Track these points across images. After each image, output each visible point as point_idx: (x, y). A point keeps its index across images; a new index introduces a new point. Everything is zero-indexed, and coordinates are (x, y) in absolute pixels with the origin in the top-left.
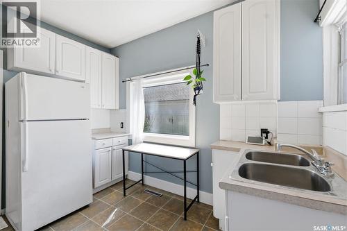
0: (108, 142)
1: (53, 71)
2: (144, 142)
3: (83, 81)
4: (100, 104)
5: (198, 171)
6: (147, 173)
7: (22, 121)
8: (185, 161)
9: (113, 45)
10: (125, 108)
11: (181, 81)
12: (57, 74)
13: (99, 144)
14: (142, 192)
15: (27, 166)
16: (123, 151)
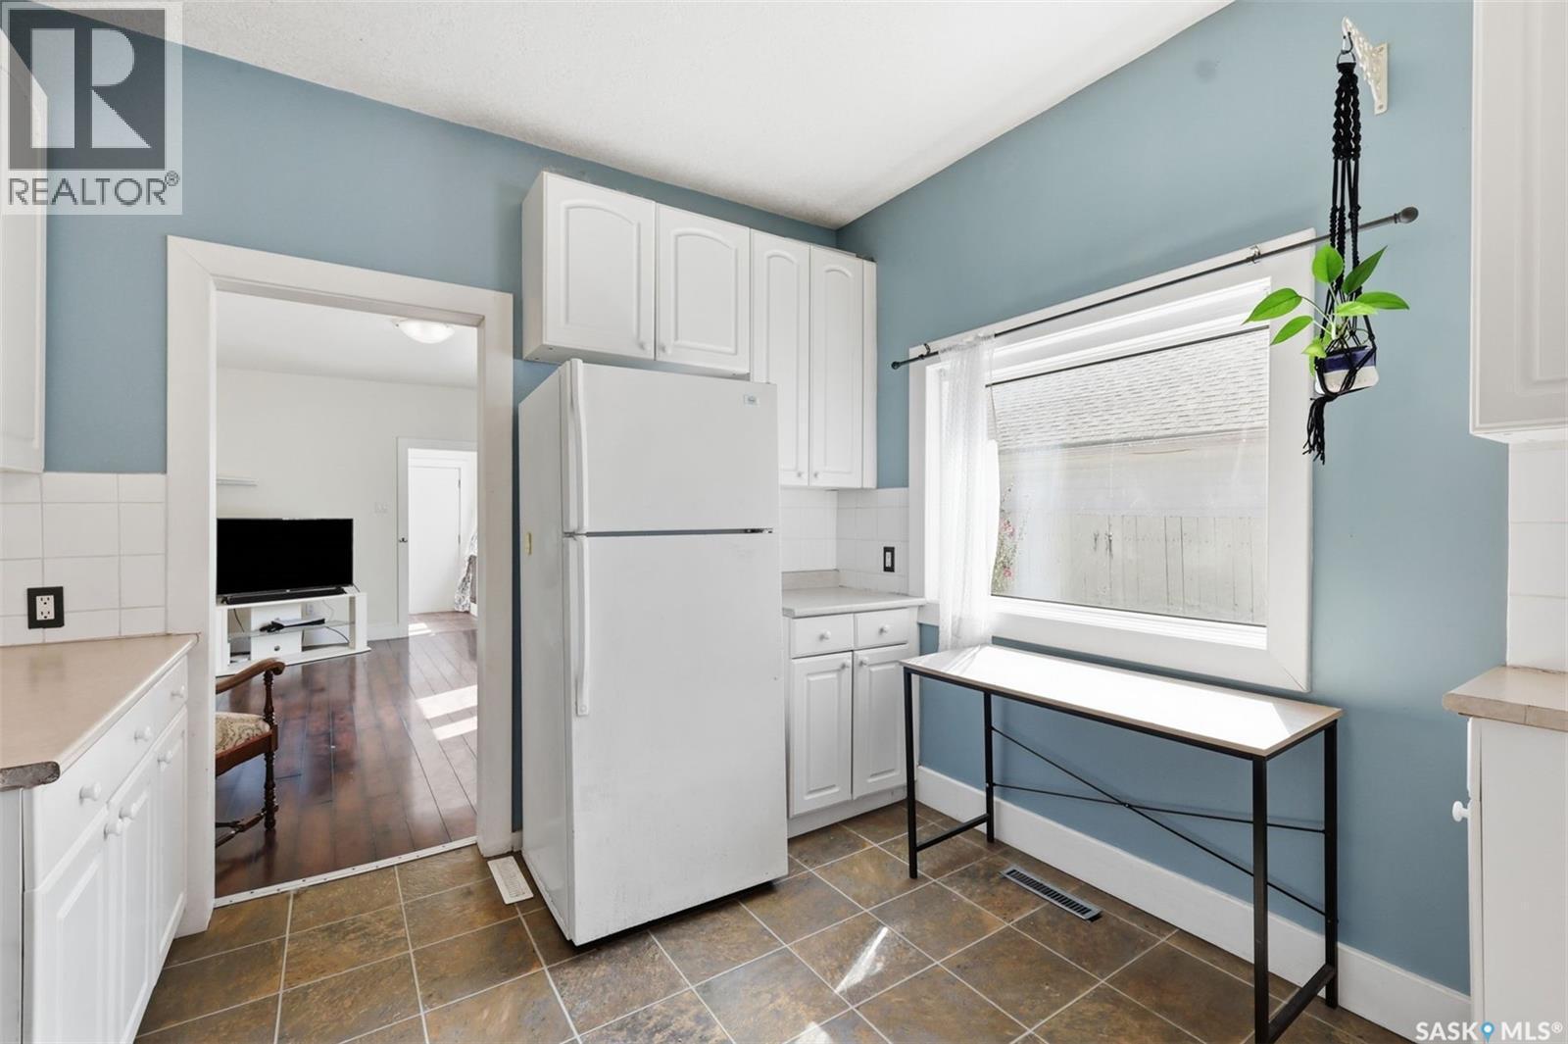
0: (839, 631)
1: (650, 347)
2: (998, 641)
3: (746, 377)
4: (804, 468)
5: (1331, 832)
6: (1010, 790)
7: (572, 535)
8: (1259, 762)
9: (848, 212)
10: (905, 483)
11: (1235, 322)
12: (661, 357)
13: (806, 633)
14: (990, 874)
15: (586, 700)
16: (908, 672)
